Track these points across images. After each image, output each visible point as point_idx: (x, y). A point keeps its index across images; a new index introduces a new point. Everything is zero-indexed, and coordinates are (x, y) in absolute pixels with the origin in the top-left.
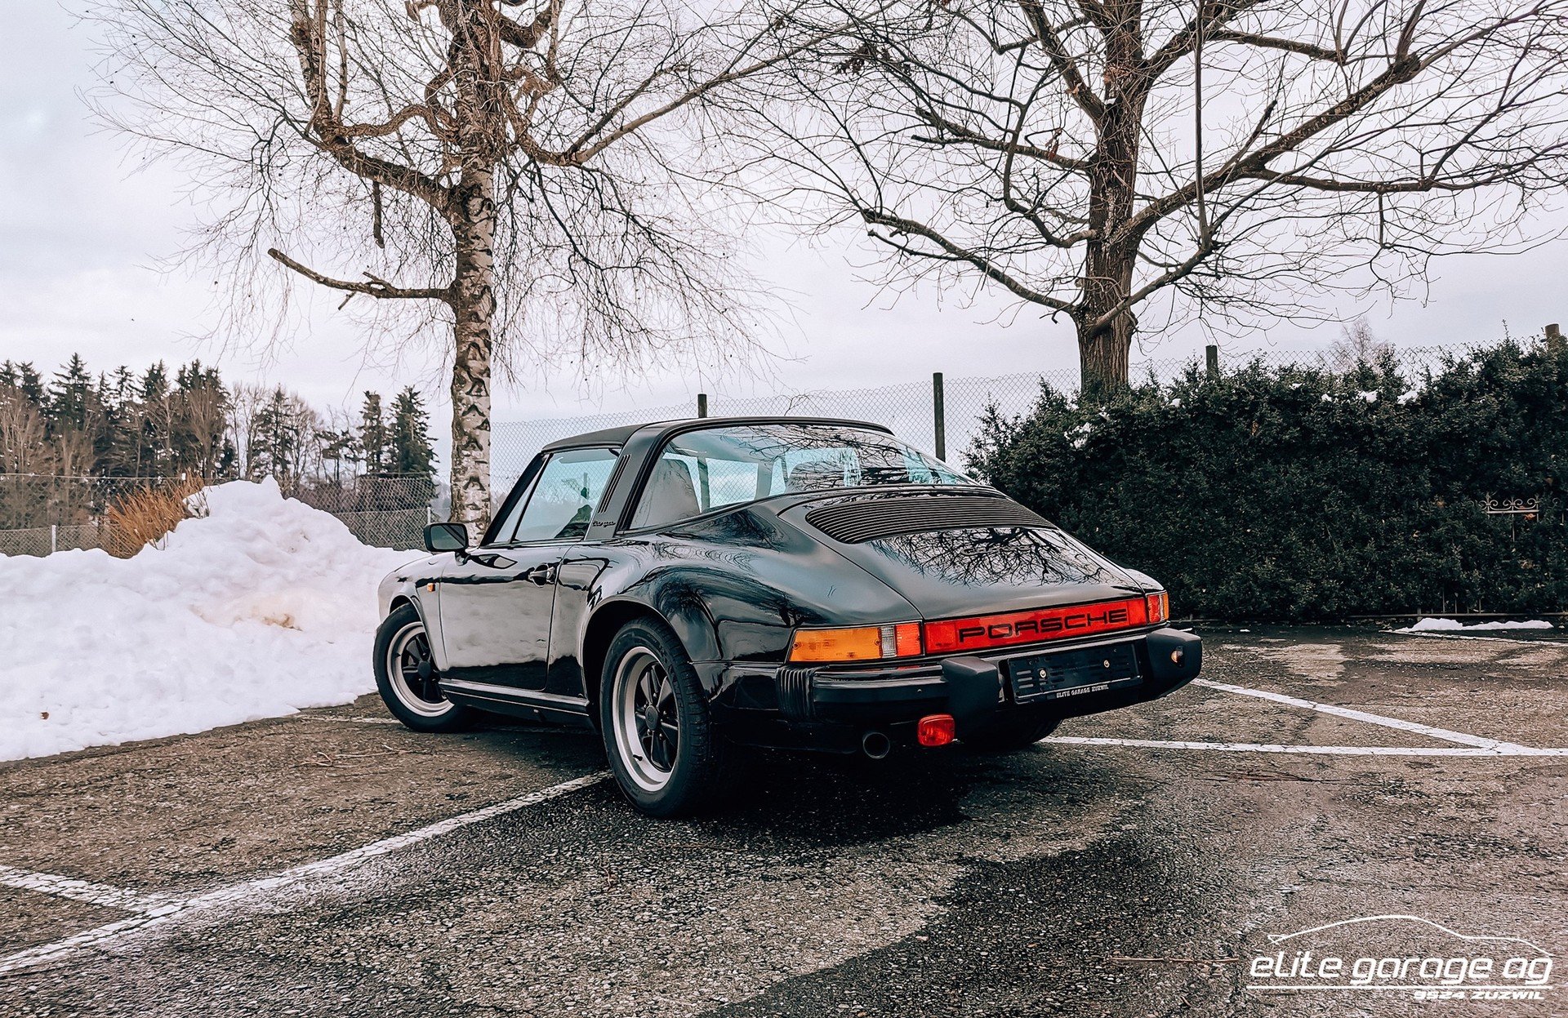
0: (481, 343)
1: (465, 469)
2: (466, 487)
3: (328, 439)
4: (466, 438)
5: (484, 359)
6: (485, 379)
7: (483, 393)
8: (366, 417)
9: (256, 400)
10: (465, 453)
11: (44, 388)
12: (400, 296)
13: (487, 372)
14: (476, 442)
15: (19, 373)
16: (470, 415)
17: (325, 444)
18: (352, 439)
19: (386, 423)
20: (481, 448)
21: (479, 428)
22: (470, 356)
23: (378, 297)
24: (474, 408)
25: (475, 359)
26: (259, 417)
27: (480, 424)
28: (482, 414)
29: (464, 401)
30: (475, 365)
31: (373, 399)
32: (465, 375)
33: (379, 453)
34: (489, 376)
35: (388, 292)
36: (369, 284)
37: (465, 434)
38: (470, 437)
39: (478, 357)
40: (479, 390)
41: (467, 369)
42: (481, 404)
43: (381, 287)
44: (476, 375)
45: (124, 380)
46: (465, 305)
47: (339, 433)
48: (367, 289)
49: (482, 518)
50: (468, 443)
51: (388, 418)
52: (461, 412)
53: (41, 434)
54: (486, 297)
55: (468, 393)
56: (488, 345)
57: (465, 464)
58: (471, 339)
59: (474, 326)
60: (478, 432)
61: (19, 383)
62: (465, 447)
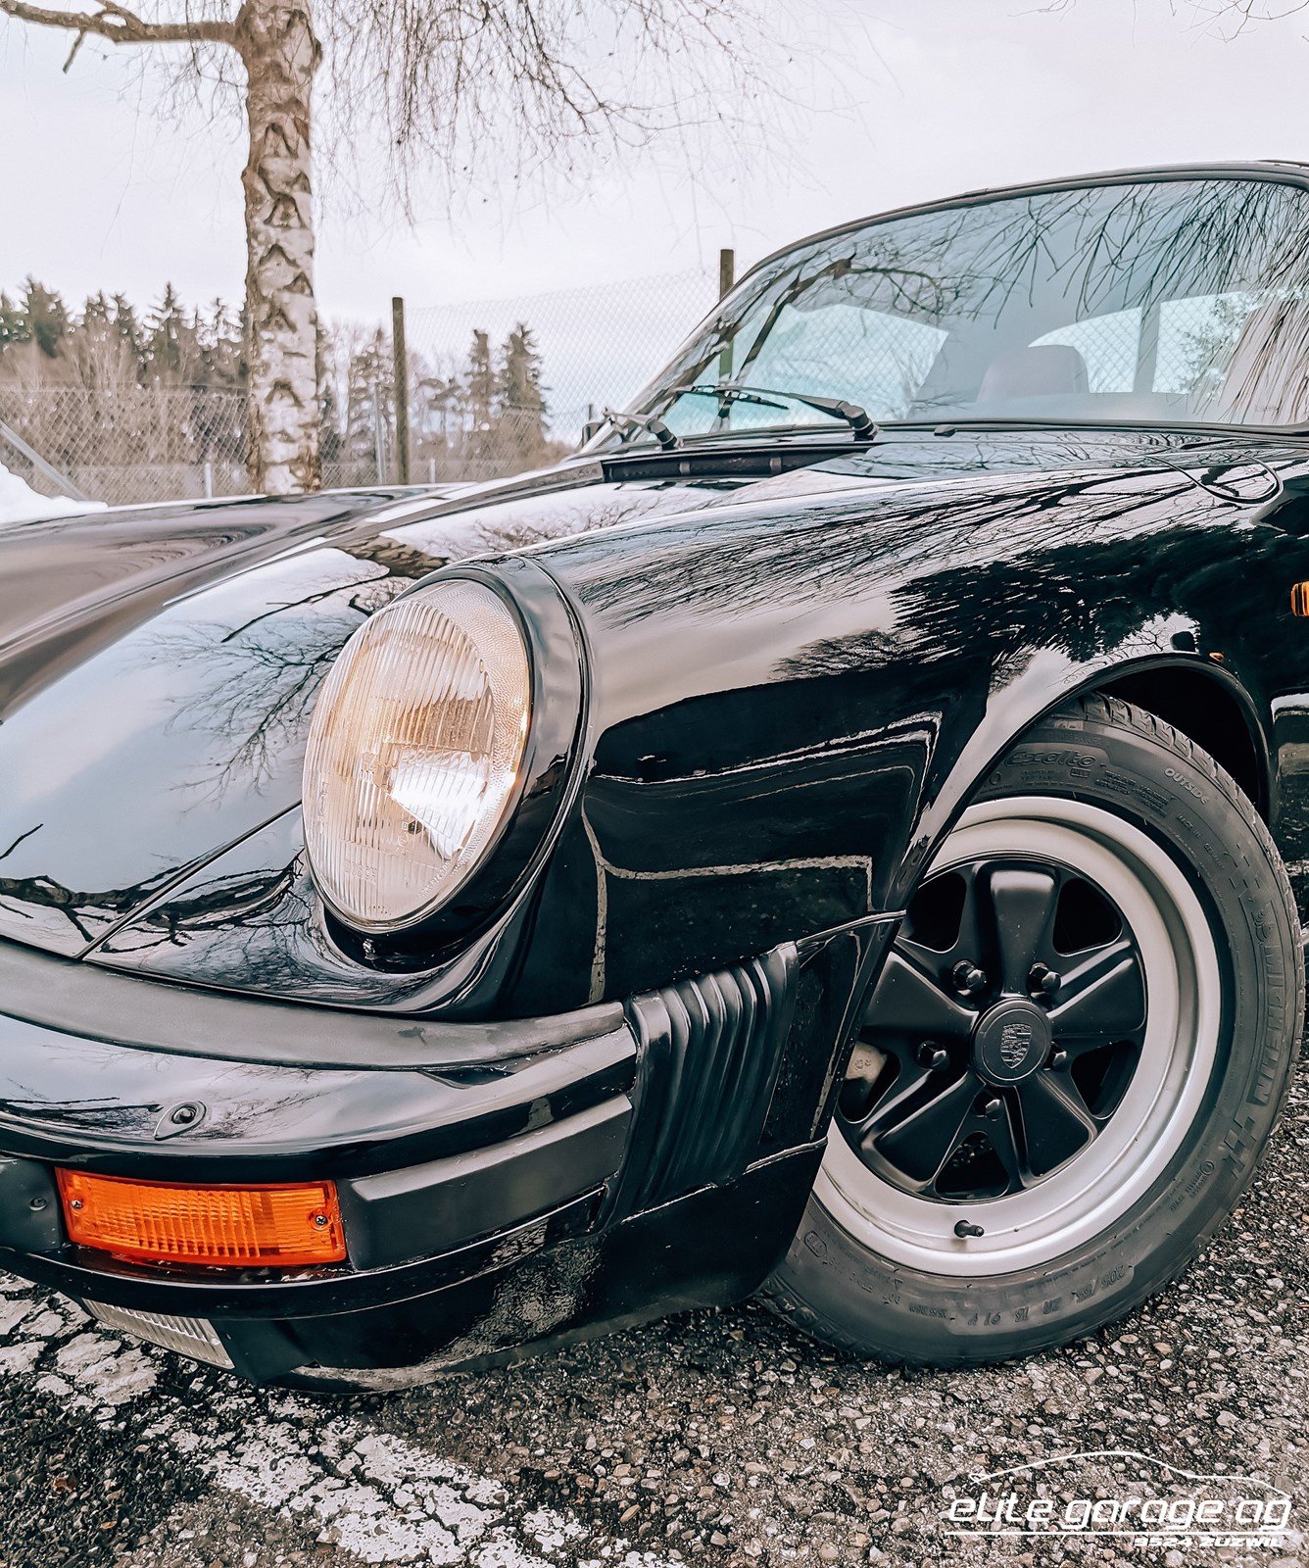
0: (289, 128)
1: (266, 366)
2: (269, 399)
3: (434, 387)
4: (265, 308)
5: (293, 153)
6: (298, 195)
7: (294, 222)
8: (474, 360)
9: (355, 338)
10: (265, 335)
11: (138, 322)
12: (151, 38)
13: (302, 180)
14: (284, 315)
15: (112, 304)
16: (271, 264)
17: (430, 393)
18: (459, 387)
19: (496, 369)
20: (292, 327)
21: (288, 288)
22: (269, 150)
23: (116, 41)
24: (276, 249)
25: (276, 154)
26: (359, 359)
27: (289, 280)
28: (292, 263)
29: (261, 238)
30: (278, 167)
31: (482, 337)
32: (260, 187)
33: (488, 404)
34: (307, 189)
35: (133, 31)
36: (99, 15)
37: (264, 299)
38: (272, 306)
39: (283, 150)
40: (286, 216)
41: (263, 173)
42: (293, 243)
43: (120, 22)
44: (279, 187)
45: (219, 313)
46: (260, 51)
47: (444, 379)
48: (96, 24)
49: (299, 460)
50: (270, 316)
51: (498, 364)
52: (256, 259)
53: (134, 374)
54: (298, 31)
55: (268, 222)
56: (304, 129)
57: (265, 356)
58: (271, 116)
59: (279, 92)
60: (286, 297)
61: (113, 316)
62: (266, 324)
